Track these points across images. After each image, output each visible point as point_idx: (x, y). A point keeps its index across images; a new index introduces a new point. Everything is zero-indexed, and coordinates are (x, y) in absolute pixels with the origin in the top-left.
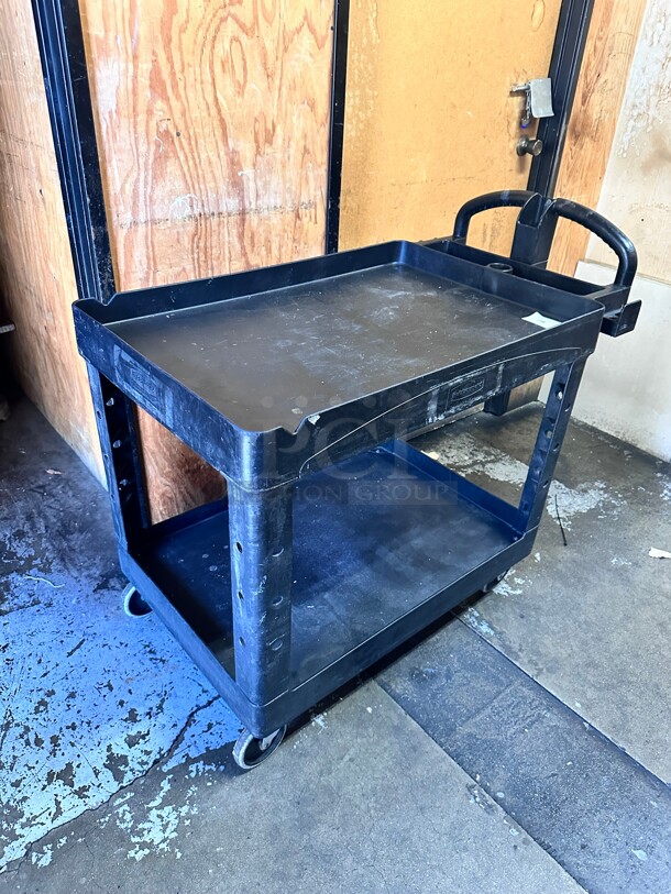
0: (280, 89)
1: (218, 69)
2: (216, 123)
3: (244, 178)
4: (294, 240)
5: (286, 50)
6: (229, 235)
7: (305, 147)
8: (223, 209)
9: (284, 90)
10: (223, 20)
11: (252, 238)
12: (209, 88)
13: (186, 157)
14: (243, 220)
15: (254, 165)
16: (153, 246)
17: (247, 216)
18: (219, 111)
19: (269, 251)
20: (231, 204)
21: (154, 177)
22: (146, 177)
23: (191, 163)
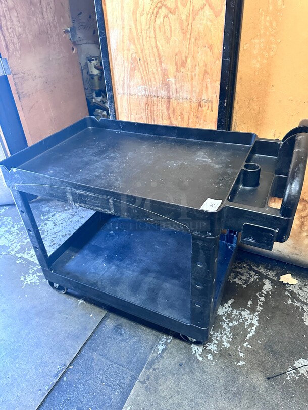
0: (190, 39)
1: (157, 31)
2: (156, 55)
3: (170, 82)
4: (197, 117)
5: (194, 19)
6: (161, 107)
7: (205, 70)
8: (159, 94)
9: (193, 40)
10: (160, 8)
11: (173, 111)
12: (153, 40)
13: (143, 70)
14: (169, 102)
15: (175, 76)
16: (130, 104)
17: (171, 100)
18: (158, 50)
19: (182, 119)
20: (163, 93)
21: (130, 77)
22: (127, 76)
23: (145, 72)
